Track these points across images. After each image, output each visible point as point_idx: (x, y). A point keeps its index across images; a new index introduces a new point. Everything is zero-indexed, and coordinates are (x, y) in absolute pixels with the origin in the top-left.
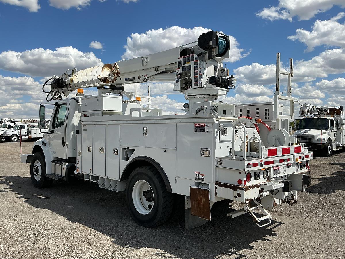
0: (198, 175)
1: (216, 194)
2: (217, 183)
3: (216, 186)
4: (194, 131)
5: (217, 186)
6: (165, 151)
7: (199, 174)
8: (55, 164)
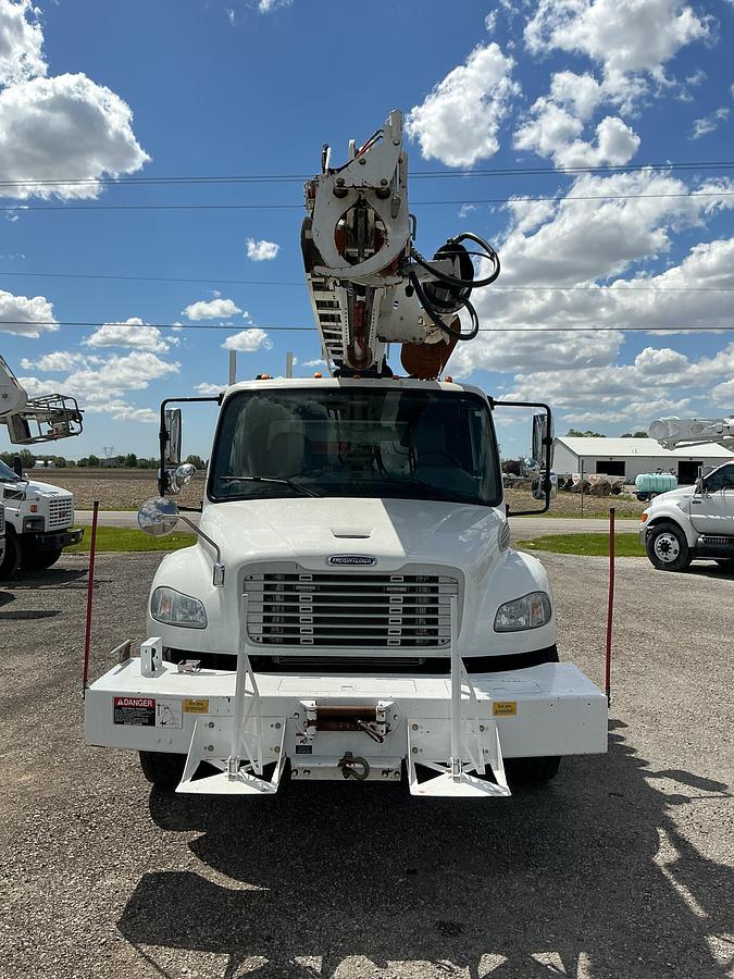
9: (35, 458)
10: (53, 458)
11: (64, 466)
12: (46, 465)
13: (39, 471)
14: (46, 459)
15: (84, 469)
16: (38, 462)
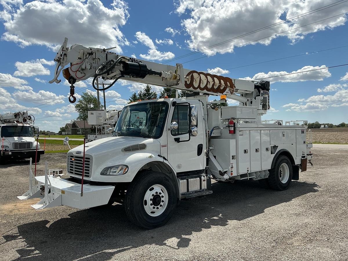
5: (307, 156)
6: (292, 144)
7: (303, 152)
8: (187, 179)
9: (321, 125)
10: (328, 124)
11: (332, 127)
12: (325, 127)
13: (322, 129)
14: (325, 125)
15: (339, 128)
16: (322, 126)
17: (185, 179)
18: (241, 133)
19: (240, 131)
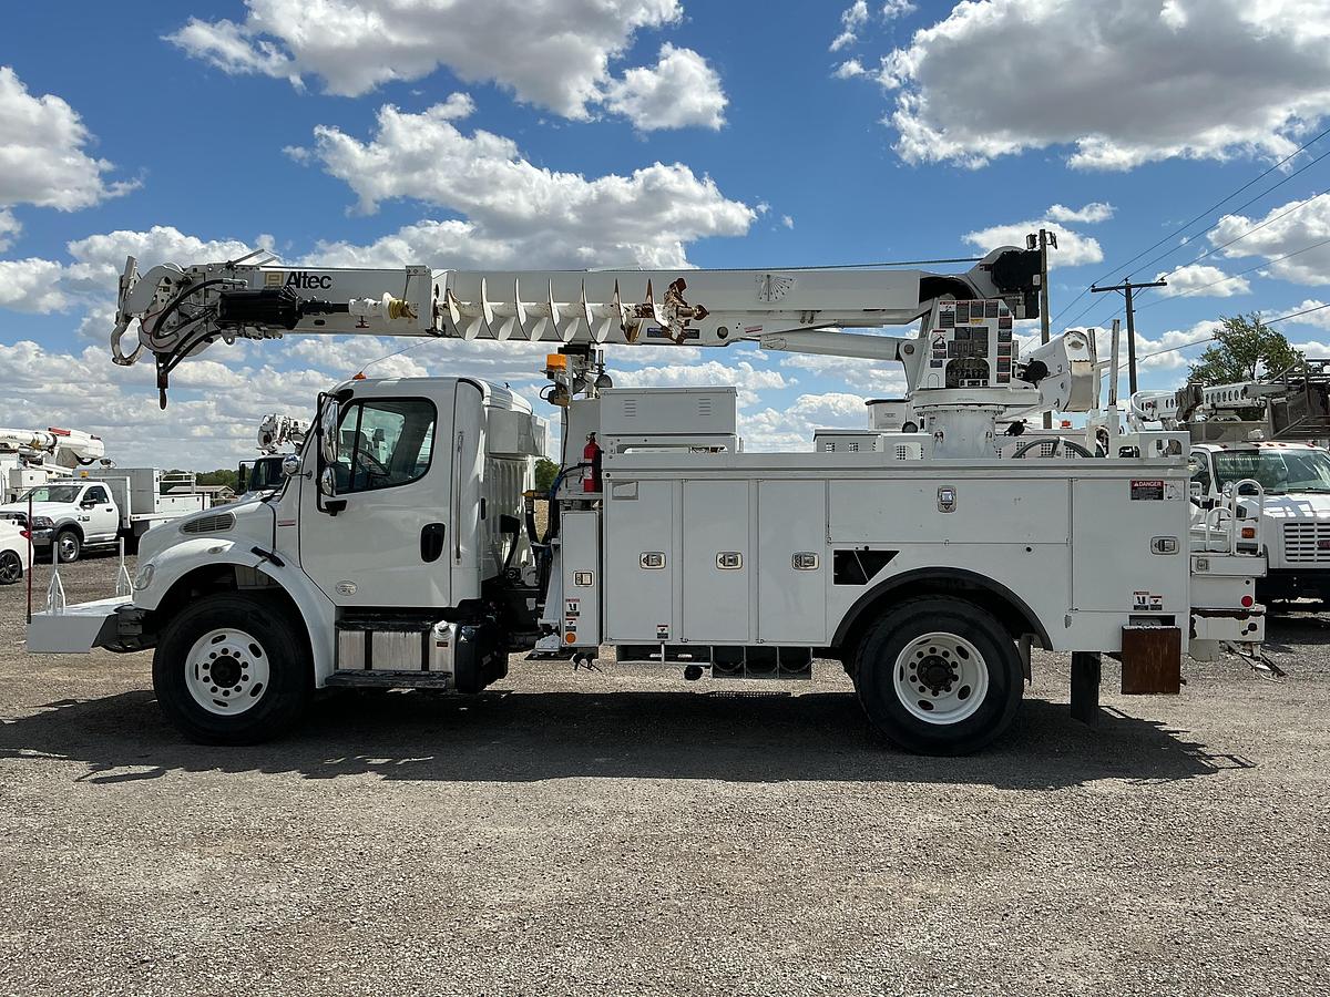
0: (1144, 598)
1: (1193, 634)
2: (1194, 611)
3: (1192, 618)
4: (1129, 497)
5: (1195, 616)
6: (1029, 549)
7: (1147, 597)
8: (367, 631)
17: (361, 630)
18: (621, 490)
19: (617, 483)
